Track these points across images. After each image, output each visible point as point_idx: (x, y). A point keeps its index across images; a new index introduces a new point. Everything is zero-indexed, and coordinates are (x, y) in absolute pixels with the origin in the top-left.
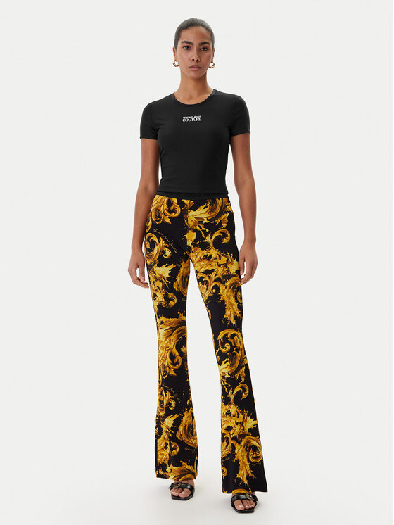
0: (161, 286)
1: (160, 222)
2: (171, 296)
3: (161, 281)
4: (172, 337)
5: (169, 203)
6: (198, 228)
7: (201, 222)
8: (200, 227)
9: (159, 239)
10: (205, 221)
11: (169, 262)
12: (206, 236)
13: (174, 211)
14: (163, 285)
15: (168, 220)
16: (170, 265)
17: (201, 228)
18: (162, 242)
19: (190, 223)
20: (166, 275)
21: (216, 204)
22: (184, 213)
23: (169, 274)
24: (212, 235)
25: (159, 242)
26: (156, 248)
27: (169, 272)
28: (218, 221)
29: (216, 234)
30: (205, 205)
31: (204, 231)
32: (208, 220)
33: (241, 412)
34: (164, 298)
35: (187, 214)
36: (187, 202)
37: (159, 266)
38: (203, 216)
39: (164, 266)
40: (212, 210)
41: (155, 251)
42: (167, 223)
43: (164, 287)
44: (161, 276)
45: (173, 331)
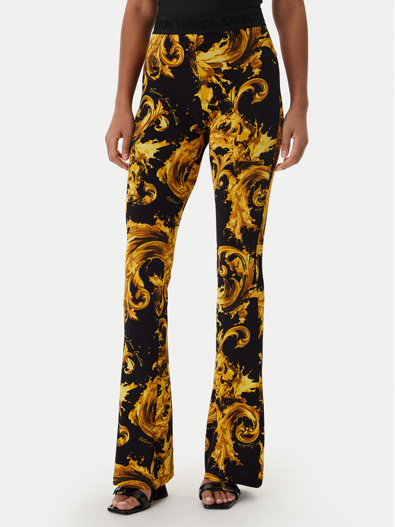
0: (136, 171)
1: (158, 77)
2: (148, 187)
3: (139, 164)
4: (135, 254)
5: (168, 44)
6: (214, 80)
7: (218, 70)
8: (217, 77)
9: (156, 103)
10: (225, 67)
11: (160, 137)
12: (228, 91)
13: (175, 56)
14: (140, 170)
15: (168, 72)
16: (160, 141)
17: (219, 80)
18: (160, 106)
19: (201, 74)
20: (150, 155)
21: (241, 38)
22: (190, 56)
23: (155, 155)
24: (237, 90)
25: (155, 108)
26: (148, 116)
27: (155, 151)
28: (245, 66)
29: (245, 88)
30: (222, 41)
31: (224, 84)
32: (228, 65)
33: (231, 367)
34: (137, 190)
35: (195, 59)
36: (192, 37)
37: (143, 141)
38: (221, 59)
39: (151, 141)
40: (234, 49)
41: (146, 120)
42: (168, 77)
43: (142, 173)
44: (142, 156)
45: (138, 244)
